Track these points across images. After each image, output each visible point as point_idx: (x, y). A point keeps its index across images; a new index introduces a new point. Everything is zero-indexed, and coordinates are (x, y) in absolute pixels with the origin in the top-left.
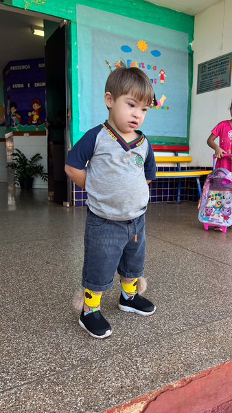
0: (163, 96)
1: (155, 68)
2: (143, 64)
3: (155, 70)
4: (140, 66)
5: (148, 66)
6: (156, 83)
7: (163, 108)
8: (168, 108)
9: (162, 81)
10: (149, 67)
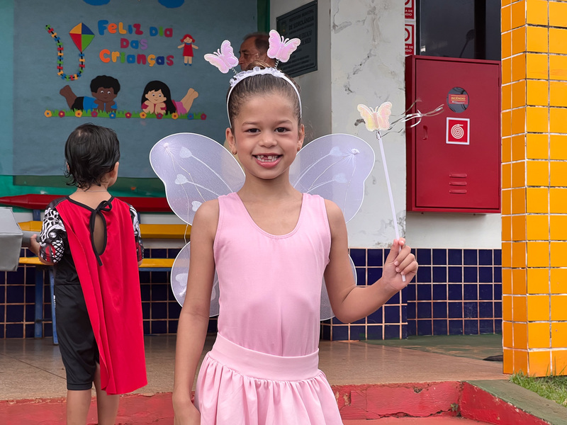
0: (191, 90)
1: (169, 33)
2: (137, 26)
3: (170, 35)
4: (130, 31)
5: (152, 29)
6: (171, 63)
7: (190, 116)
8: (204, 117)
9: (188, 59)
10: (153, 31)
